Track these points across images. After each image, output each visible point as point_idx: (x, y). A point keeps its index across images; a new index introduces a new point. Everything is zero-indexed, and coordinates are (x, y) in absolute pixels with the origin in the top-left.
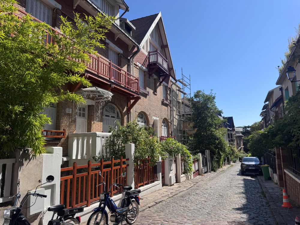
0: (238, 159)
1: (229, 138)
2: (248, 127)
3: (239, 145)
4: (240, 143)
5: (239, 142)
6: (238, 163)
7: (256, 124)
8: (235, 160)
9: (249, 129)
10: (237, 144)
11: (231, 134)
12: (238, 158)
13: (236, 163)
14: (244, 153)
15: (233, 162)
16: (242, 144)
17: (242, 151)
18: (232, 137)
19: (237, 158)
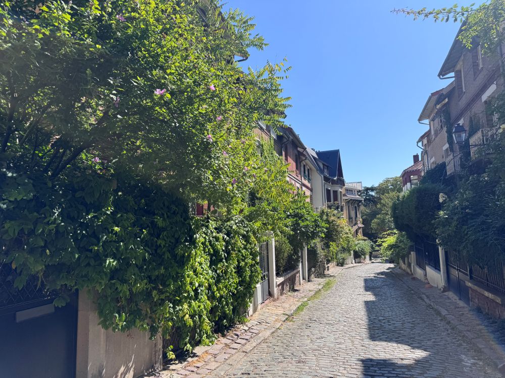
0: (352, 256)
1: (329, 200)
2: (372, 189)
3: (354, 222)
4: (357, 216)
5: (353, 214)
6: (352, 265)
7: (387, 181)
8: (344, 259)
9: (373, 193)
10: (350, 218)
11: (335, 192)
12: (352, 252)
13: (347, 266)
14: (365, 240)
15: (338, 265)
16: (360, 220)
17: (360, 236)
18: (336, 199)
19: (349, 251)
